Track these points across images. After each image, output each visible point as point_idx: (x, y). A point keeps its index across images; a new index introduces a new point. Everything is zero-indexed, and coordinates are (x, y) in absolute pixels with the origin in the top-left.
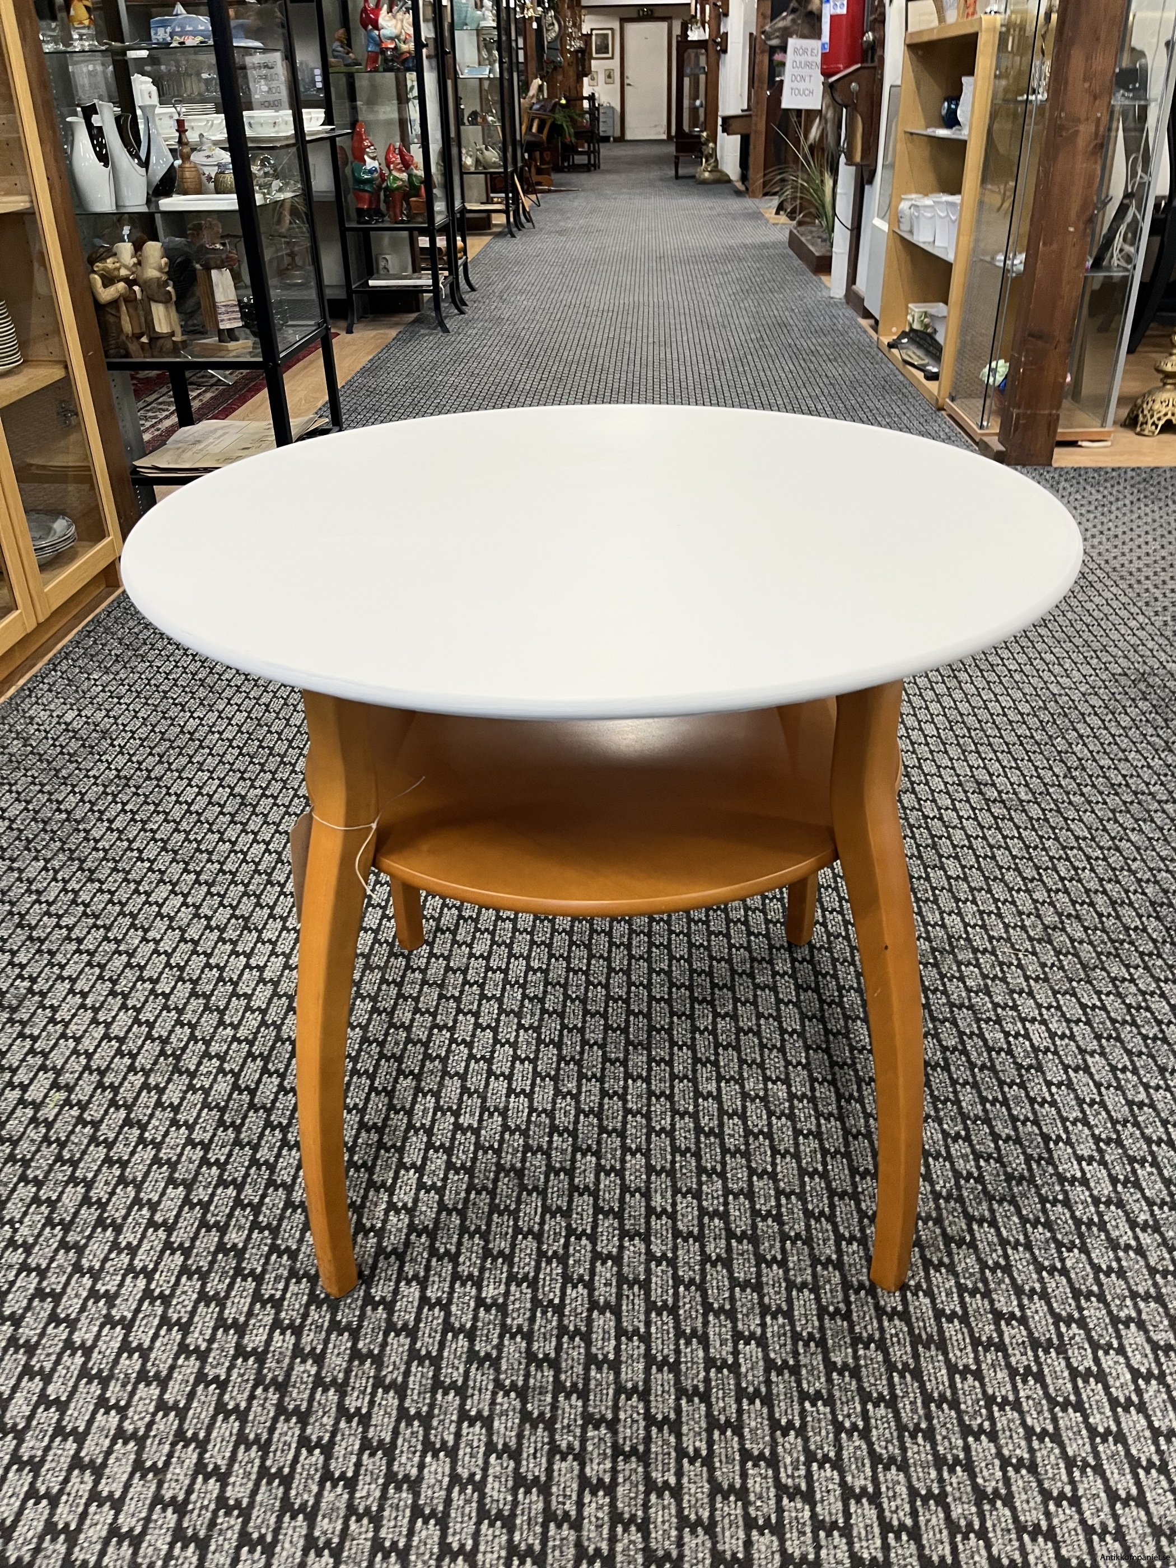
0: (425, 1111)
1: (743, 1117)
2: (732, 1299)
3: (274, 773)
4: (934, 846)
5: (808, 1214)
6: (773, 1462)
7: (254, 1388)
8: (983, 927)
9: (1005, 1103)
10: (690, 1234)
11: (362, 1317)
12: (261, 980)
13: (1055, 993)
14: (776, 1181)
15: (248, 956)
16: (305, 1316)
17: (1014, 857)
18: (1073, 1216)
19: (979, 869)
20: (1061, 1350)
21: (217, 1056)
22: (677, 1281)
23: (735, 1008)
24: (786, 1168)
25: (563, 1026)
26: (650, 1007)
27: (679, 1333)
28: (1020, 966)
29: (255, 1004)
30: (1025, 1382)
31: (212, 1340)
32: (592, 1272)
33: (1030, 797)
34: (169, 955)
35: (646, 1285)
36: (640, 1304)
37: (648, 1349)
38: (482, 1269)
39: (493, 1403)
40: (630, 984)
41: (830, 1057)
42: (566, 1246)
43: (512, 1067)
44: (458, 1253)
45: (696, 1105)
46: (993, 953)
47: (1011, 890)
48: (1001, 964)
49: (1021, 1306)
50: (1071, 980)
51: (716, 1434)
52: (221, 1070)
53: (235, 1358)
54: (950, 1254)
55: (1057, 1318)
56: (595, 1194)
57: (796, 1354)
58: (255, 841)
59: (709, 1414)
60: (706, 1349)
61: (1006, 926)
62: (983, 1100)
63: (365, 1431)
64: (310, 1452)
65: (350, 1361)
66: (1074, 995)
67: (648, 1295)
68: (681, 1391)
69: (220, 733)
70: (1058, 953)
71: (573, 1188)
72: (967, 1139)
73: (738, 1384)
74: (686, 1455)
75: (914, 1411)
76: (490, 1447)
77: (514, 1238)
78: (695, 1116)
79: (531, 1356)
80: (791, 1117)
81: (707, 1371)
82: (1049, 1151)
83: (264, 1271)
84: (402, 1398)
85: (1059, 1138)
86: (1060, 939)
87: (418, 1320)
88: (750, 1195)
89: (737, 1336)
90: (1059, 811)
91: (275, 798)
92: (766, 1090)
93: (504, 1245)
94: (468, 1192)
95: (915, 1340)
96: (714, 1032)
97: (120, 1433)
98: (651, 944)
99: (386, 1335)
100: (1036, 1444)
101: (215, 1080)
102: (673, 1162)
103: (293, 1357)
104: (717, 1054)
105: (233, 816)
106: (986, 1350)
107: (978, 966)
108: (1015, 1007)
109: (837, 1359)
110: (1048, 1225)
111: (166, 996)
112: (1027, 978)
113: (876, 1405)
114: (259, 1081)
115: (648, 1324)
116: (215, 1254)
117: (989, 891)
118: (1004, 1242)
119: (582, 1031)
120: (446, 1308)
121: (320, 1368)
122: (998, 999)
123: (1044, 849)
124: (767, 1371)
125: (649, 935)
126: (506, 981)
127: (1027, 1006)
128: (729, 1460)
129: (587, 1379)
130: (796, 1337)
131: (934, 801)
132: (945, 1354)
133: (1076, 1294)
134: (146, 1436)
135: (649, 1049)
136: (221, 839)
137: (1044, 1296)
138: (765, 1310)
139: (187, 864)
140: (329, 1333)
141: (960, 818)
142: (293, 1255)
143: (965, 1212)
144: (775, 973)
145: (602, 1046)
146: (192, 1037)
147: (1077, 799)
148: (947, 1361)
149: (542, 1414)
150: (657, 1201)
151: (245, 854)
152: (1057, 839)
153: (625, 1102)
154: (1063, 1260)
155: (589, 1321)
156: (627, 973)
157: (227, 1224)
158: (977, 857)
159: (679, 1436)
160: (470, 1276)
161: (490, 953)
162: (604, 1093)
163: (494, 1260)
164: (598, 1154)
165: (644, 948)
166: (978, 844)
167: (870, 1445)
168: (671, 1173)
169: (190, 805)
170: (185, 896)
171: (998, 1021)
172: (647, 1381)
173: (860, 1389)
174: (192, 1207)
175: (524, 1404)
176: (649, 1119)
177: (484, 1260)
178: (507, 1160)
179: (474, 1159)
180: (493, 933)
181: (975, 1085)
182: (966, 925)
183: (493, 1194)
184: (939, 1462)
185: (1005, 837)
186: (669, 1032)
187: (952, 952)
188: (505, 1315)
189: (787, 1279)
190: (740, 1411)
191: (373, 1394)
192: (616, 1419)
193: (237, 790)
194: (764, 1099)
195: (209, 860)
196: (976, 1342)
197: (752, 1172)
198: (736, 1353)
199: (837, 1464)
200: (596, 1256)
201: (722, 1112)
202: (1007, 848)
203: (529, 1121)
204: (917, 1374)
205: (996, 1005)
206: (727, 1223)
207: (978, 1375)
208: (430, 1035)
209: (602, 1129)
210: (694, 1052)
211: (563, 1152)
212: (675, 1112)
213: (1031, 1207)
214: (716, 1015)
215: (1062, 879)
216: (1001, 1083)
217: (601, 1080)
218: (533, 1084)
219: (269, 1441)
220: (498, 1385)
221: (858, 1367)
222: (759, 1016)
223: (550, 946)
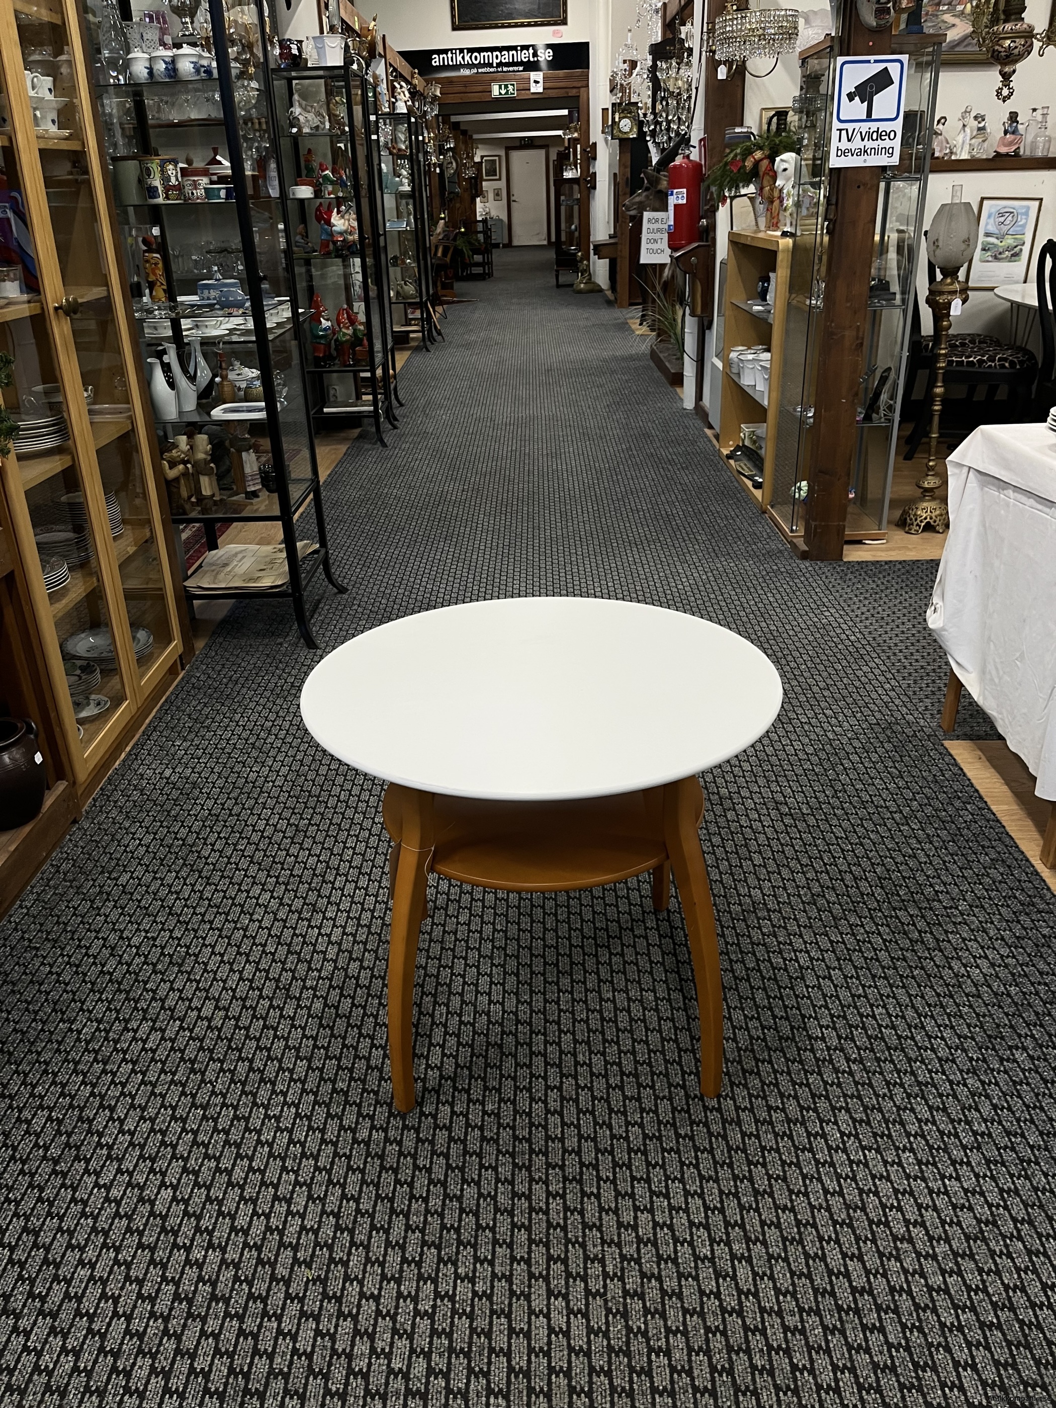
0: (441, 1014)
1: (629, 1012)
2: (624, 1106)
3: (314, 809)
4: (746, 845)
5: (666, 1061)
6: (648, 1181)
7: (366, 1158)
8: (774, 896)
9: (781, 998)
10: (600, 1074)
11: (420, 1122)
12: (330, 942)
13: (815, 934)
14: (648, 1045)
15: (320, 928)
16: (388, 1123)
17: (796, 851)
18: (815, 1057)
19: (774, 859)
20: (803, 1123)
21: (311, 988)
22: (594, 1098)
23: (622, 950)
24: (654, 1038)
25: (519, 964)
26: (570, 950)
27: (596, 1123)
28: (795, 919)
29: (329, 957)
30: (782, 1139)
31: (339, 1136)
32: (546, 1095)
33: (809, 811)
34: (269, 929)
35: (576, 1101)
36: (574, 1110)
37: (579, 1131)
38: (484, 1096)
39: (497, 1160)
40: (558, 937)
41: (679, 976)
42: (530, 1083)
43: (490, 988)
44: (470, 1089)
45: (601, 1005)
46: (780, 912)
47: (793, 872)
48: (784, 918)
49: (783, 1103)
50: (825, 927)
51: (618, 1169)
52: (315, 996)
53: (353, 1144)
54: (745, 1079)
55: (802, 1108)
56: (545, 1055)
57: (659, 1130)
58: (310, 855)
59: (613, 1160)
60: (611, 1130)
61: (789, 895)
62: (769, 997)
63: (430, 1175)
64: (402, 1186)
65: (417, 1143)
66: (827, 935)
67: (578, 1105)
68: (598, 1150)
69: (273, 782)
70: (819, 910)
71: (532, 1053)
72: (758, 1019)
73: (629, 1146)
74: (602, 1179)
75: (723, 1154)
76: (498, 1180)
77: (501, 1080)
78: (600, 1012)
79: (515, 1137)
80: (657, 1010)
81: (612, 1140)
82: (805, 1023)
83: (361, 1102)
84: (448, 1159)
85: (811, 1016)
86: (821, 902)
87: (451, 1122)
88: (634, 1053)
89: (628, 1123)
90: (827, 820)
91: (318, 826)
92: (642, 996)
93: (495, 1084)
94: (471, 1057)
95: (724, 1121)
96: (610, 964)
97: (297, 1183)
98: (569, 913)
99: (434, 1130)
100: (787, 1168)
101: (312, 1002)
102: (589, 1037)
103: (385, 1143)
104: (612, 977)
105: (292, 838)
106: (762, 1124)
107: (770, 920)
108: (791, 944)
109: (682, 1132)
110: (801, 1062)
111: (273, 954)
112: (799, 926)
113: (702, 1153)
114: (339, 1001)
115: (578, 1119)
116: (332, 1094)
117: (779, 873)
118: (775, 1072)
119: (530, 966)
120: (466, 1116)
121: (401, 1147)
122: (781, 939)
123: (816, 846)
124: (644, 1139)
125: (568, 907)
126: (481, 938)
127: (798, 943)
128: (625, 1181)
129: (547, 1147)
130: (660, 1122)
131: (747, 815)
132: (740, 1127)
133: (813, 1096)
134: (312, 1183)
135: (571, 975)
136: (287, 854)
137: (796, 1097)
138: (642, 1110)
139: (269, 871)
140: (403, 1130)
141: (763, 826)
142: (376, 1093)
143: (755, 1057)
144: (646, 928)
145: (543, 974)
146: (294, 978)
147: (839, 812)
148: (741, 1130)
149: (524, 1164)
150: (580, 1058)
151: (305, 864)
152: (824, 839)
153: (559, 1005)
154: (807, 1080)
155: (546, 1119)
156: (556, 931)
157: (336, 1079)
158: (773, 852)
159: (598, 1171)
160: (478, 1100)
161: (470, 920)
162: (546, 1001)
163: (491, 1091)
164: (545, 1034)
165: (565, 915)
166: (774, 843)
167: (699, 1171)
168: (588, 1043)
169: (263, 832)
170: (272, 892)
171: (780, 952)
172: (579, 1146)
173: (694, 1146)
174: (314, 1071)
175: (514, 1159)
176: (573, 1014)
177: (485, 1091)
178: (492, 1039)
179: (473, 1040)
180: (470, 909)
181: (765, 989)
182: (764, 895)
183: (486, 1057)
184: (735, 1178)
185: (791, 838)
186: (583, 965)
187: (755, 912)
188: (499, 1118)
189: (654, 1095)
190: (630, 1158)
191: (432, 1158)
192: (564, 1165)
193: (292, 821)
194: (641, 1001)
195: (282, 869)
196: (757, 1121)
197: (634, 1040)
198: (627, 1131)
199: (682, 1181)
200: (547, 1087)
201: (616, 1009)
202: (792, 846)
203: (503, 1018)
204: (725, 1137)
205: (779, 943)
206: (621, 1068)
207: (758, 1137)
208: (439, 971)
209: (546, 1021)
210: (599, 976)
211: (525, 1034)
212: (588, 1010)
213: (792, 1053)
214: (611, 954)
215: (825, 864)
216: (780, 987)
217: (544, 994)
218: (504, 998)
219: (379, 1182)
220: (499, 1151)
221: (693, 1135)
222: (637, 953)
223: (506, 916)
